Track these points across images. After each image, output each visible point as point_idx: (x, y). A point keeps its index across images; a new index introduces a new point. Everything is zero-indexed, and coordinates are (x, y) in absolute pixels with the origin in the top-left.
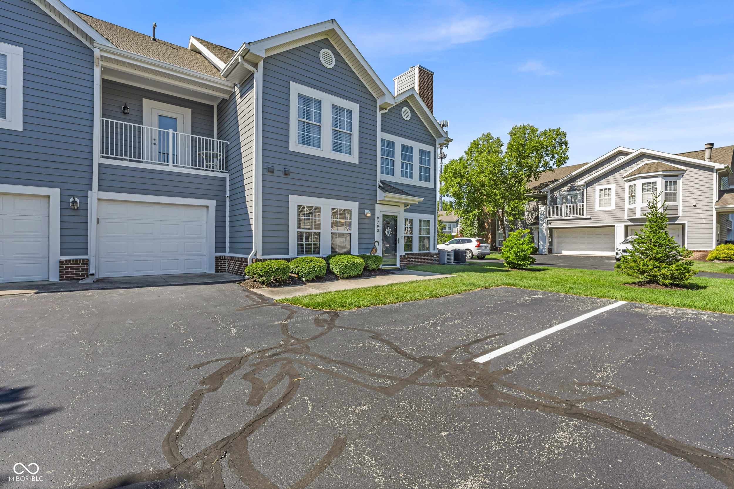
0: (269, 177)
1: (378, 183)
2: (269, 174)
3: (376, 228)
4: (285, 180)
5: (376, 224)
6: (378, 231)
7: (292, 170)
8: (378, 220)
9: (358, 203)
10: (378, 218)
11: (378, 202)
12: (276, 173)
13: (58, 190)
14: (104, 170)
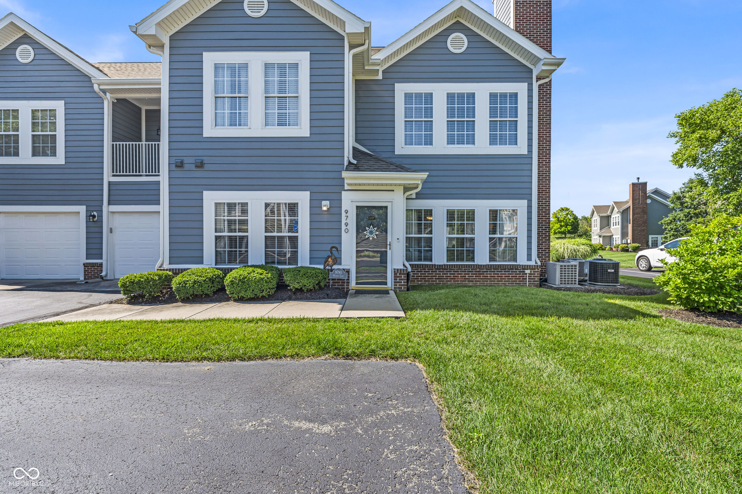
0: (179, 173)
1: (346, 159)
2: (178, 169)
3: (343, 227)
4: (199, 173)
5: (344, 221)
6: (347, 231)
7: (206, 160)
8: (348, 215)
9: (309, 192)
10: (346, 212)
11: (346, 187)
12: (186, 167)
13: (84, 207)
14: (112, 187)
